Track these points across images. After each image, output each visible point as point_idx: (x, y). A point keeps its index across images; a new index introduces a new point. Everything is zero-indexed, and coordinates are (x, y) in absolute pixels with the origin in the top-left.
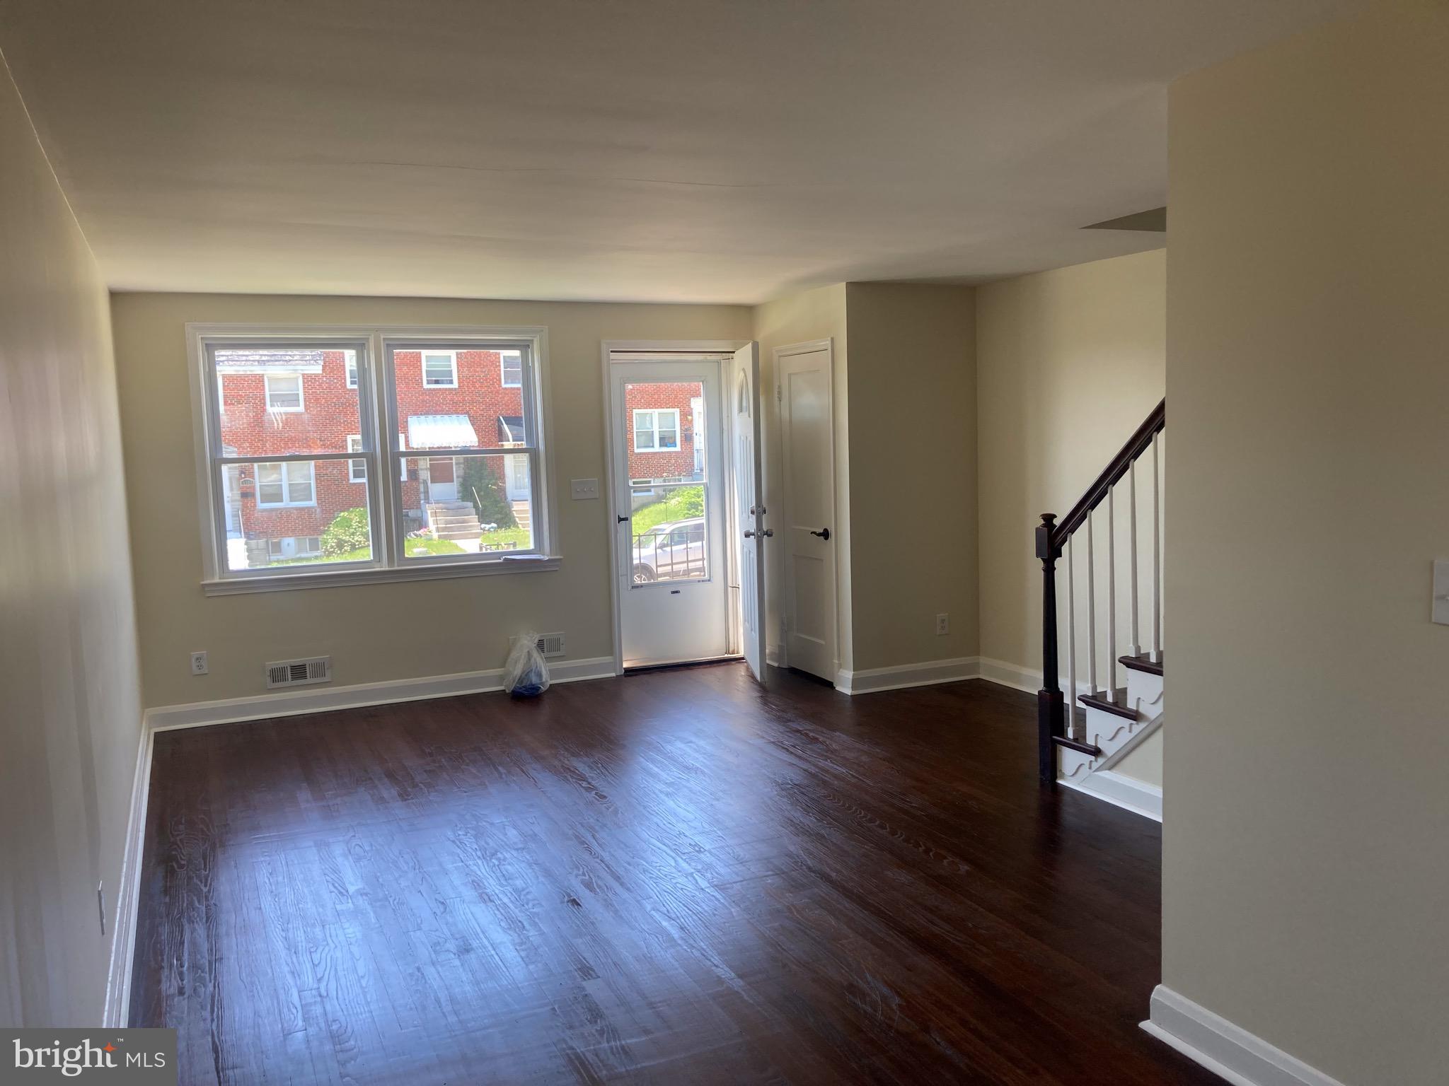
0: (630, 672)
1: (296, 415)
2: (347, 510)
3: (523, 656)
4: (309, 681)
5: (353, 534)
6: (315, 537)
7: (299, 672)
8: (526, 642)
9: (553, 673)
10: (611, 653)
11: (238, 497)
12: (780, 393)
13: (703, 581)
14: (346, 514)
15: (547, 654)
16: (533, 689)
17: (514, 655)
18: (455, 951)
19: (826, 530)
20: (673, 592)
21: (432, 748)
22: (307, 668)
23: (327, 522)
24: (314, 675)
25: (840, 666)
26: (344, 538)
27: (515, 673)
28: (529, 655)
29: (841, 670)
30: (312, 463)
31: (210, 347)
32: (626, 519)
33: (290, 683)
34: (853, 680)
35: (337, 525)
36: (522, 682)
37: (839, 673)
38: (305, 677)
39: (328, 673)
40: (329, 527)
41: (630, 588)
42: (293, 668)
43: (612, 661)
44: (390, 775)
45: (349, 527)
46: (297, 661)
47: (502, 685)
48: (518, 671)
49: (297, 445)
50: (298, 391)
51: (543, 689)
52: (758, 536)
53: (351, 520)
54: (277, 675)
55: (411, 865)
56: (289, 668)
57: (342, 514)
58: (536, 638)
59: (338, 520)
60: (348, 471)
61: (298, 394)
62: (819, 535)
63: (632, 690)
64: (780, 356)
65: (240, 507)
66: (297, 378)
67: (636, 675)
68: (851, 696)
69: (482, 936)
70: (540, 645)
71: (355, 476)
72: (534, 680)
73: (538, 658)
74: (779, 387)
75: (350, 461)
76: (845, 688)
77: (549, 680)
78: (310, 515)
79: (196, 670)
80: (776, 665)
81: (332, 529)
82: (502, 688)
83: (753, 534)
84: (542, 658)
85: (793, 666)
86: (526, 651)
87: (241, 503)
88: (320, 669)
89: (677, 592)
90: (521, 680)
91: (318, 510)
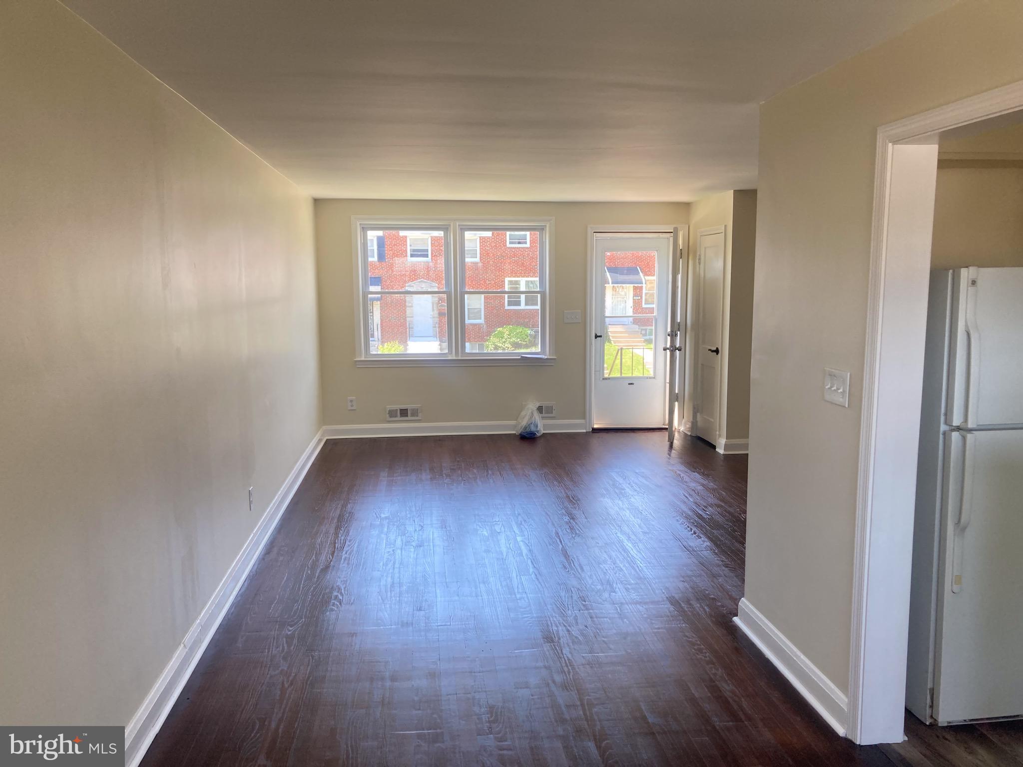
0: (595, 431)
1: (474, 263)
2: (502, 327)
3: (528, 415)
4: (409, 418)
5: (504, 342)
6: (482, 343)
7: (404, 413)
8: (531, 406)
9: (545, 426)
10: (584, 418)
11: (437, 315)
12: (700, 259)
13: (650, 378)
14: (501, 329)
15: (544, 415)
16: (531, 434)
17: (523, 413)
18: (415, 546)
19: (717, 348)
20: (630, 384)
21: (461, 459)
22: (409, 411)
23: (489, 334)
24: (413, 415)
25: (720, 436)
26: (499, 345)
27: (522, 424)
28: (532, 413)
29: (720, 438)
30: (483, 296)
31: (364, 229)
32: (600, 336)
33: (399, 418)
34: (725, 445)
35: (495, 336)
36: (526, 429)
37: (719, 441)
38: (407, 416)
39: (420, 414)
40: (491, 337)
41: (601, 379)
42: (401, 410)
43: (584, 422)
44: (432, 469)
45: (502, 338)
46: (403, 407)
47: (514, 430)
48: (524, 423)
49: (474, 283)
50: (476, 247)
51: (538, 435)
52: (671, 350)
53: (504, 333)
54: (392, 413)
55: (417, 509)
56: (399, 410)
57: (499, 329)
58: (538, 404)
59: (496, 333)
60: (504, 301)
61: (476, 250)
62: (713, 351)
63: (596, 440)
64: (701, 236)
65: (438, 321)
66: (476, 239)
67: (599, 432)
68: (723, 455)
69: (431, 541)
70: (540, 409)
71: (509, 305)
72: (533, 429)
73: (537, 417)
74: (700, 255)
75: (506, 296)
76: (721, 450)
77: (542, 430)
78: (479, 329)
79: (349, 408)
80: (689, 434)
81: (491, 338)
82: (514, 432)
83: (668, 349)
84: (540, 417)
85: (699, 435)
86: (530, 411)
87: (438, 319)
88: (415, 413)
89: (632, 384)
90: (525, 428)
91: (485, 326)
